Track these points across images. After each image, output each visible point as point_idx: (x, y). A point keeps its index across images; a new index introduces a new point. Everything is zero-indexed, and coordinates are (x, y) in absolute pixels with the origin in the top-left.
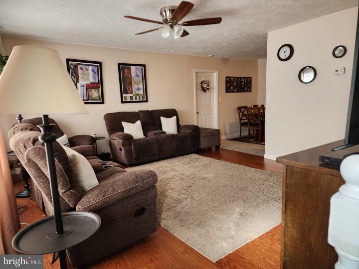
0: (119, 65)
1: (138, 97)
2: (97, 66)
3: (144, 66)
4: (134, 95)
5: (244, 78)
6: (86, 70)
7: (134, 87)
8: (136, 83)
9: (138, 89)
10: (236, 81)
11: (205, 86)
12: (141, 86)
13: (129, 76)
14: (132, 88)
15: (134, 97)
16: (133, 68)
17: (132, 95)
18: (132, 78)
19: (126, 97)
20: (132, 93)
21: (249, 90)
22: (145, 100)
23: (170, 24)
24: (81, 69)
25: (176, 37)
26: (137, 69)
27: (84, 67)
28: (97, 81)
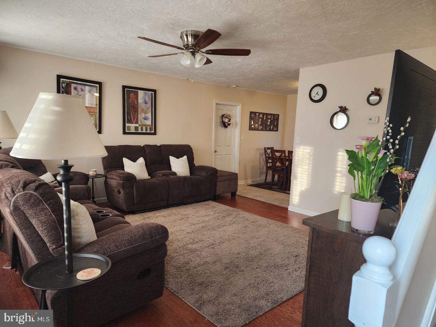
0: (124, 87)
1: (144, 128)
2: (96, 87)
3: (155, 91)
4: (139, 125)
5: (271, 114)
6: (82, 90)
7: (141, 116)
8: (143, 110)
9: (146, 119)
10: (261, 118)
11: (226, 120)
12: (149, 115)
13: (136, 103)
14: (138, 116)
15: (140, 128)
16: (141, 93)
17: (137, 125)
18: (139, 105)
19: (129, 127)
20: (137, 123)
21: (275, 129)
22: (153, 132)
23: (191, 50)
24: (75, 89)
25: (197, 66)
26: (145, 94)
27: (79, 87)
28: (94, 106)
